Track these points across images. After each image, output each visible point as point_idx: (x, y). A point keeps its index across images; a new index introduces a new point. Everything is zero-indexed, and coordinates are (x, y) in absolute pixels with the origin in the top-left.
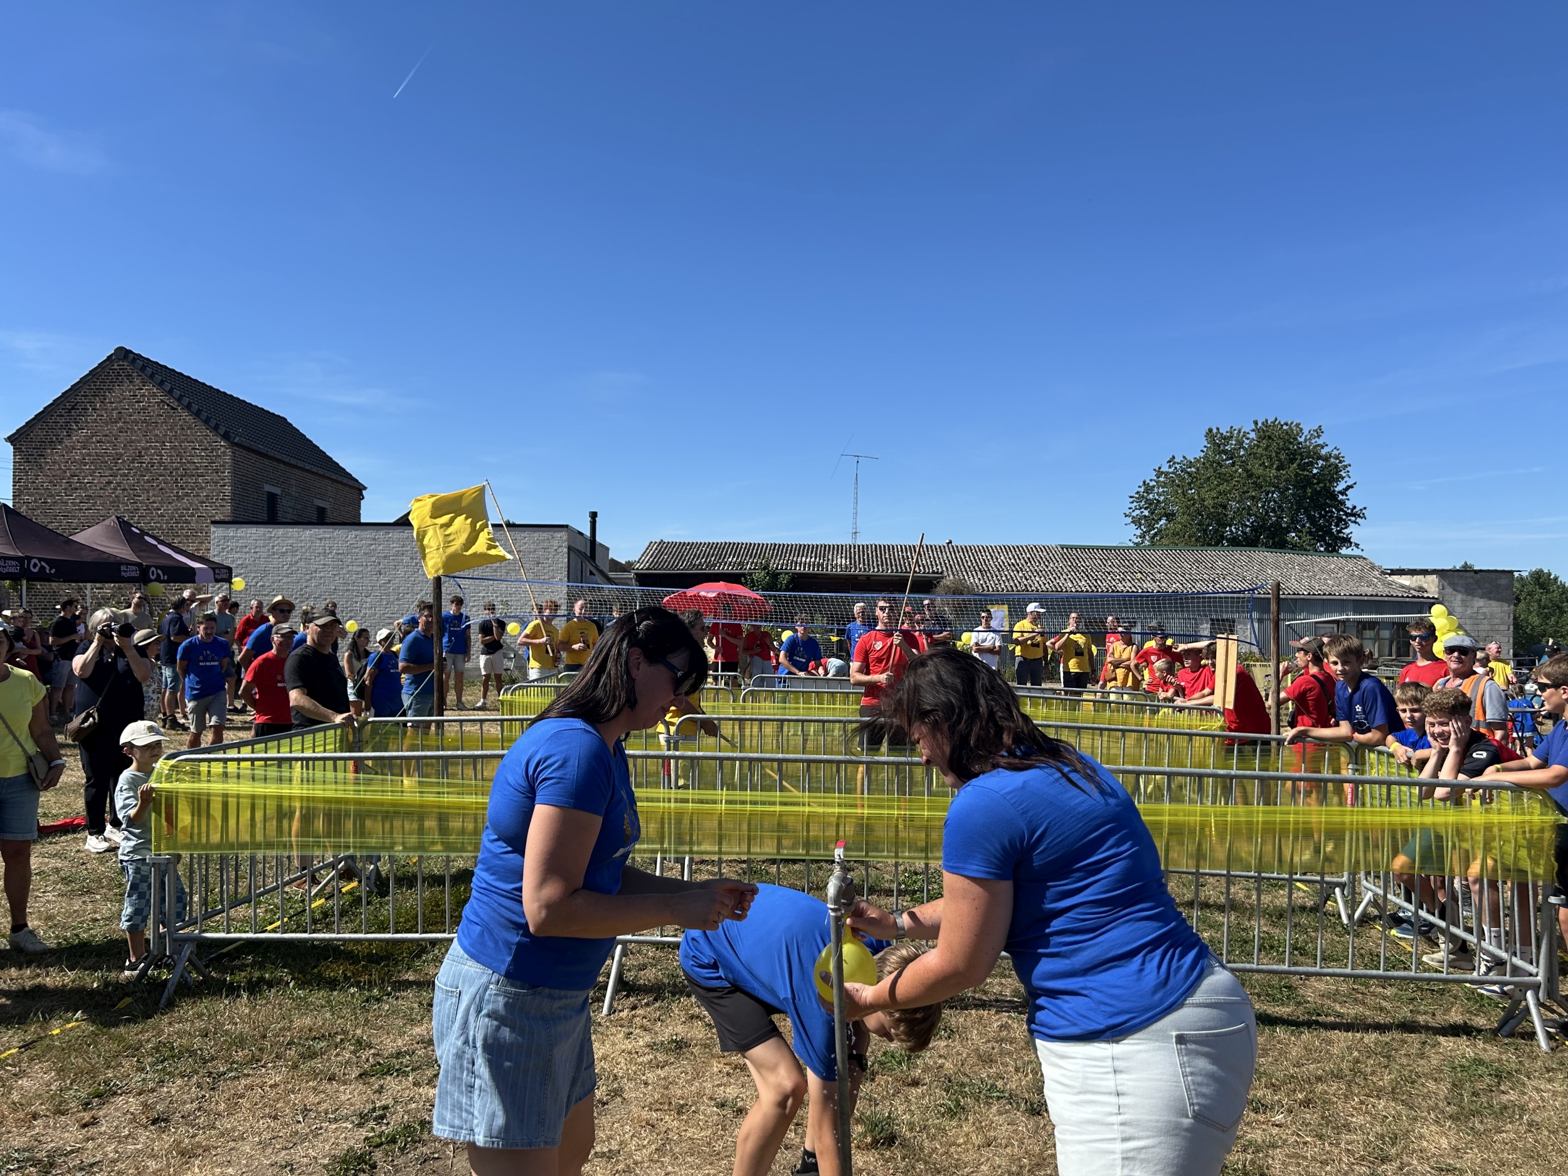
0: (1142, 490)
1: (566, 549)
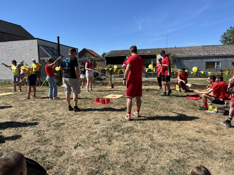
1: (37, 45)
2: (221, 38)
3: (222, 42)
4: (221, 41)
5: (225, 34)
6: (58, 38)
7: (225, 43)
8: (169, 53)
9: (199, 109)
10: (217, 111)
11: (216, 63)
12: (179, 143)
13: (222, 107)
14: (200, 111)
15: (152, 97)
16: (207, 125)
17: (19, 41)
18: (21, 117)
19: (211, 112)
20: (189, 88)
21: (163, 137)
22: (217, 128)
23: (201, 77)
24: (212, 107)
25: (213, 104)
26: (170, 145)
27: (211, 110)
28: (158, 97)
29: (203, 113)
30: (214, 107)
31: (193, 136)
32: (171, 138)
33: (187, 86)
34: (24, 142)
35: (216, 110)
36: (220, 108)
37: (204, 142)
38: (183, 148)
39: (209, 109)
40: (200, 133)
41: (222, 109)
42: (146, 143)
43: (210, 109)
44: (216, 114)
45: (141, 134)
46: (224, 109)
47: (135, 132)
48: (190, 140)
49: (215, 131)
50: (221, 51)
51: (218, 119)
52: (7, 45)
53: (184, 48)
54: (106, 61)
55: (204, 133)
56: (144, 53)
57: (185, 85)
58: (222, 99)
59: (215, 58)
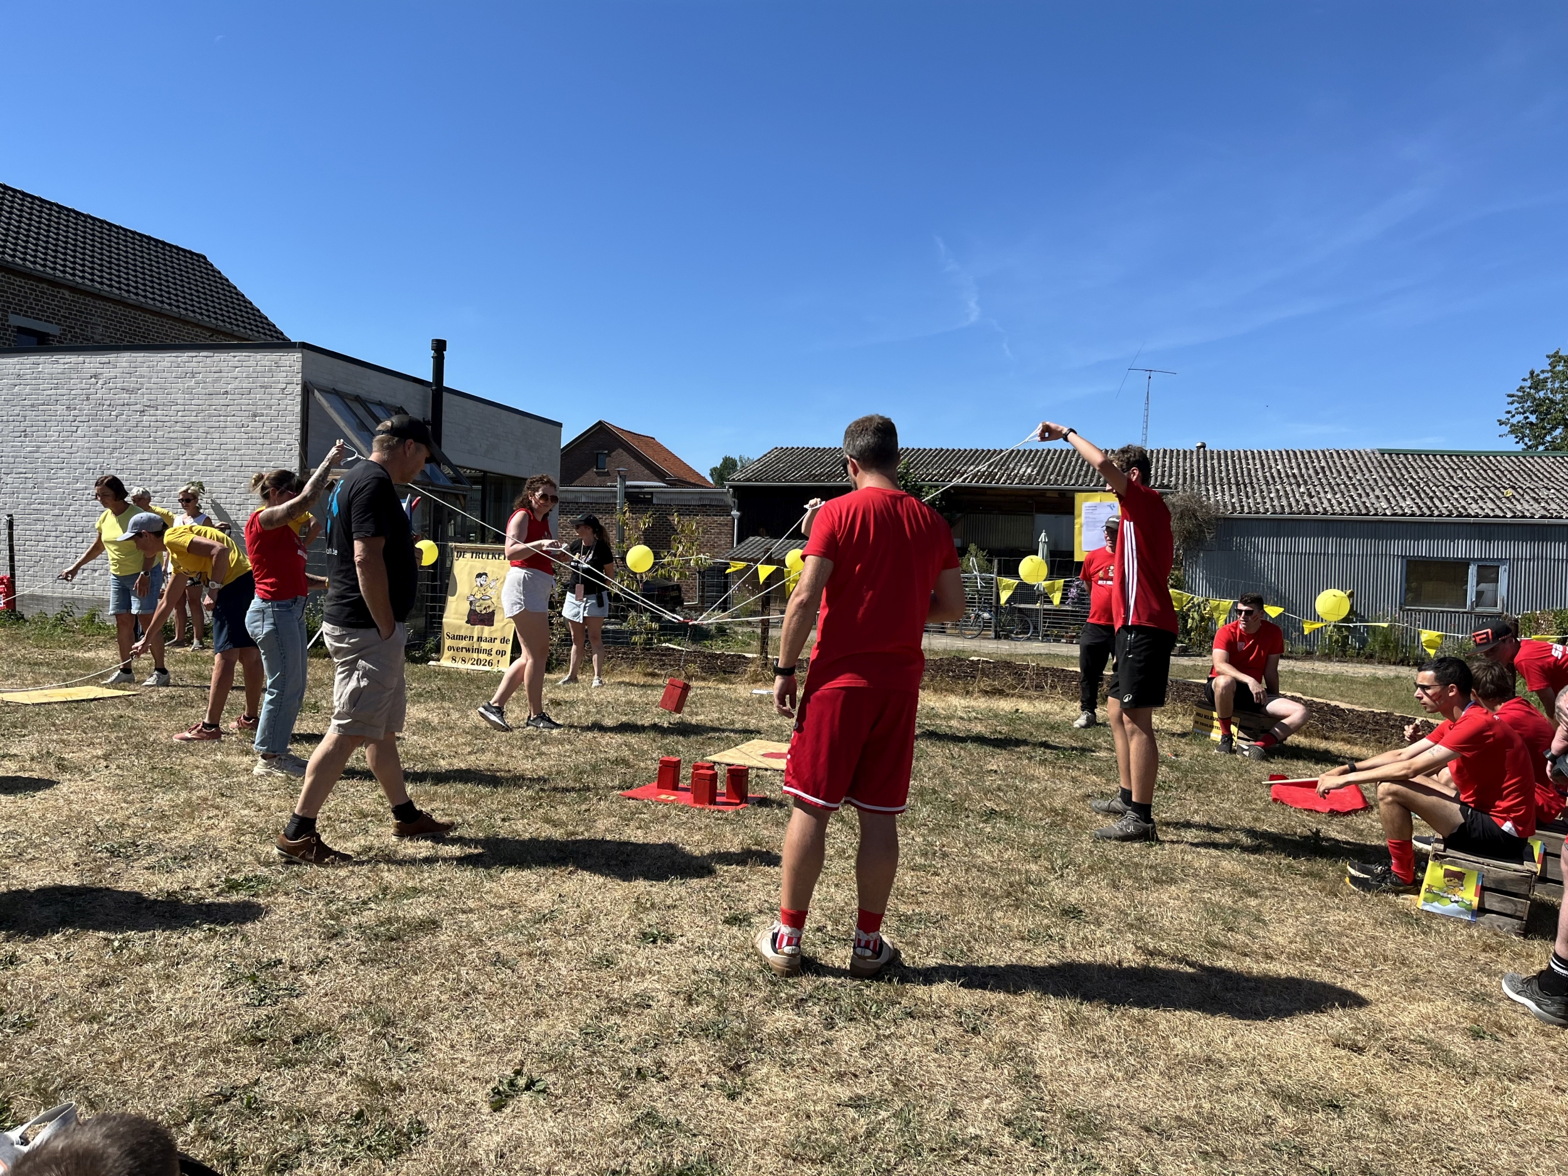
0: (1528, 383)
1: (299, 388)
2: (1512, 408)
3: (1515, 430)
4: (1507, 428)
5: (1538, 384)
6: (440, 347)
7: (1539, 439)
8: (1162, 486)
9: (1354, 880)
10: (1475, 901)
11: (1472, 570)
12: (1210, 1120)
13: (1512, 881)
14: (1363, 900)
15: (1032, 779)
16: (1411, 999)
17: (185, 356)
18: (151, 860)
19: (1436, 907)
20: (1289, 730)
21: (1101, 1068)
22: (1475, 1021)
23: (1369, 658)
24: (1440, 872)
25: (1450, 852)
26: (1148, 1130)
27: (1436, 896)
28: (1074, 780)
29: (1381, 912)
30: (1460, 876)
31: (1311, 1072)
32: (1154, 1079)
33: (1277, 718)
34: (159, 1033)
35: (1469, 894)
36: (1502, 881)
37: (1385, 1118)
38: (1240, 1156)
39: (1424, 886)
40: (1360, 1050)
41: (1515, 890)
42: (981, 1098)
43: (1429, 890)
44: (1469, 924)
45: (949, 1031)
46: (1523, 889)
47: (911, 1015)
48: (1289, 1099)
49: (1461, 1047)
50: (1510, 492)
51: (1482, 958)
52: (107, 372)
53: (1262, 457)
54: (735, 513)
55: (1387, 1055)
56: (991, 475)
57: (1261, 707)
58: (1516, 821)
59: (1469, 537)
